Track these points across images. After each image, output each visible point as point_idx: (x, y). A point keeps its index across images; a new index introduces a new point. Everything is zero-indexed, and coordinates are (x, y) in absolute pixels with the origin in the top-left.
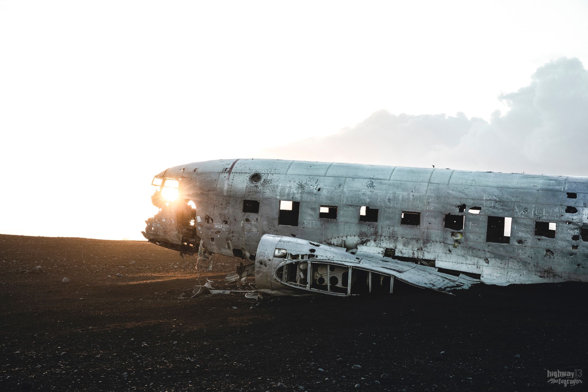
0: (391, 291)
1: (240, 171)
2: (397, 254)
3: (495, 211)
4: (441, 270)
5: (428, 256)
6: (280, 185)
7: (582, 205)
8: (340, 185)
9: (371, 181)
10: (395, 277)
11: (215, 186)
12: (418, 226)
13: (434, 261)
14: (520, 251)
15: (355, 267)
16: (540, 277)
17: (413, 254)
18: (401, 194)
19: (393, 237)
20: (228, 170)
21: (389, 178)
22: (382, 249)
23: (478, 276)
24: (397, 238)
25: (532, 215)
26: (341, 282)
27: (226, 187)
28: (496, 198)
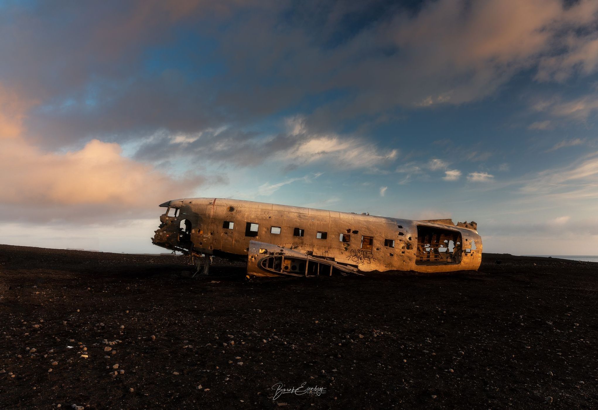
0: (331, 275)
1: (220, 205)
2: (314, 254)
3: (365, 233)
4: (338, 263)
5: (330, 256)
6: (247, 214)
7: (406, 232)
8: (281, 216)
9: (299, 214)
10: (333, 266)
11: (205, 212)
12: (326, 240)
13: (334, 258)
14: (377, 254)
15: (311, 260)
16: (386, 267)
17: (323, 254)
18: (316, 222)
19: (312, 245)
20: (212, 203)
21: (308, 213)
22: (306, 252)
23: (356, 267)
24: (314, 245)
25: (383, 236)
26: (298, 269)
27: (212, 213)
28: (365, 226)
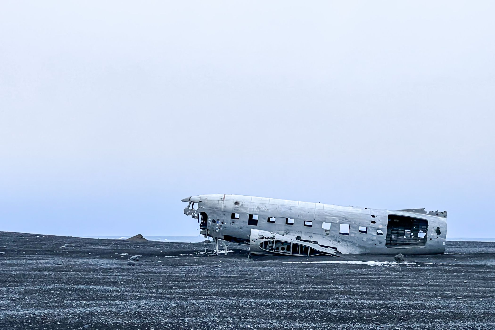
0: (309, 253)
1: (228, 200)
2: (302, 239)
3: (343, 221)
4: (320, 246)
5: (315, 240)
6: (249, 207)
7: (377, 220)
8: (276, 209)
9: (290, 207)
10: (311, 247)
11: (217, 206)
12: (311, 227)
13: (317, 242)
14: (353, 238)
15: (294, 243)
16: (360, 249)
17: (307, 239)
18: (304, 213)
20: (222, 199)
21: (297, 206)
22: (295, 237)
24: (302, 232)
25: (358, 224)
26: (286, 249)
27: (223, 207)
28: (343, 216)
